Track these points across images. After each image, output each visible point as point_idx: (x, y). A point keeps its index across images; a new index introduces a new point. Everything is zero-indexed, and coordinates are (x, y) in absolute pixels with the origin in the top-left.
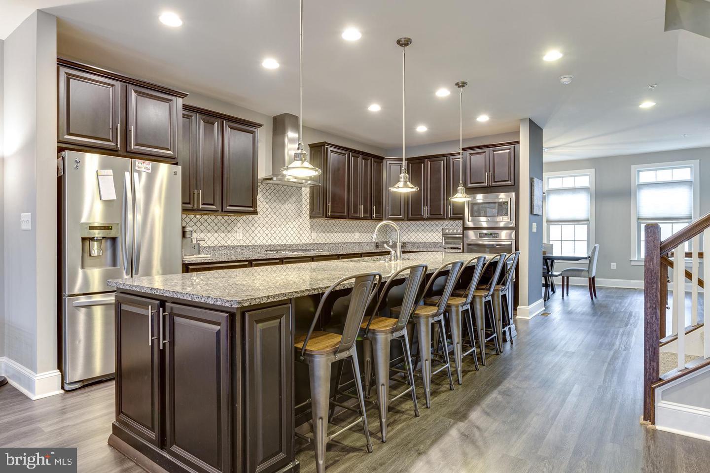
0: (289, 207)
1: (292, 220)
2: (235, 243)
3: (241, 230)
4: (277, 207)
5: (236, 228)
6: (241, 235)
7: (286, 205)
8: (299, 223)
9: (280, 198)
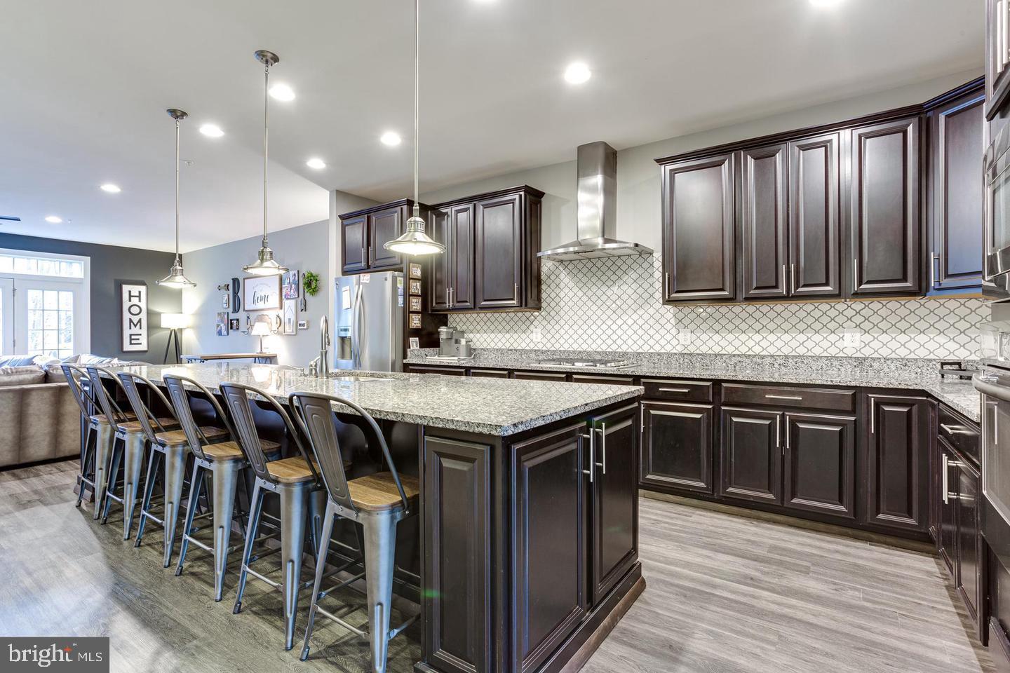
0: (624, 289)
1: (630, 312)
2: (532, 346)
3: (539, 330)
4: (599, 293)
5: (532, 327)
6: (540, 336)
7: (615, 288)
8: (646, 317)
9: (604, 278)
